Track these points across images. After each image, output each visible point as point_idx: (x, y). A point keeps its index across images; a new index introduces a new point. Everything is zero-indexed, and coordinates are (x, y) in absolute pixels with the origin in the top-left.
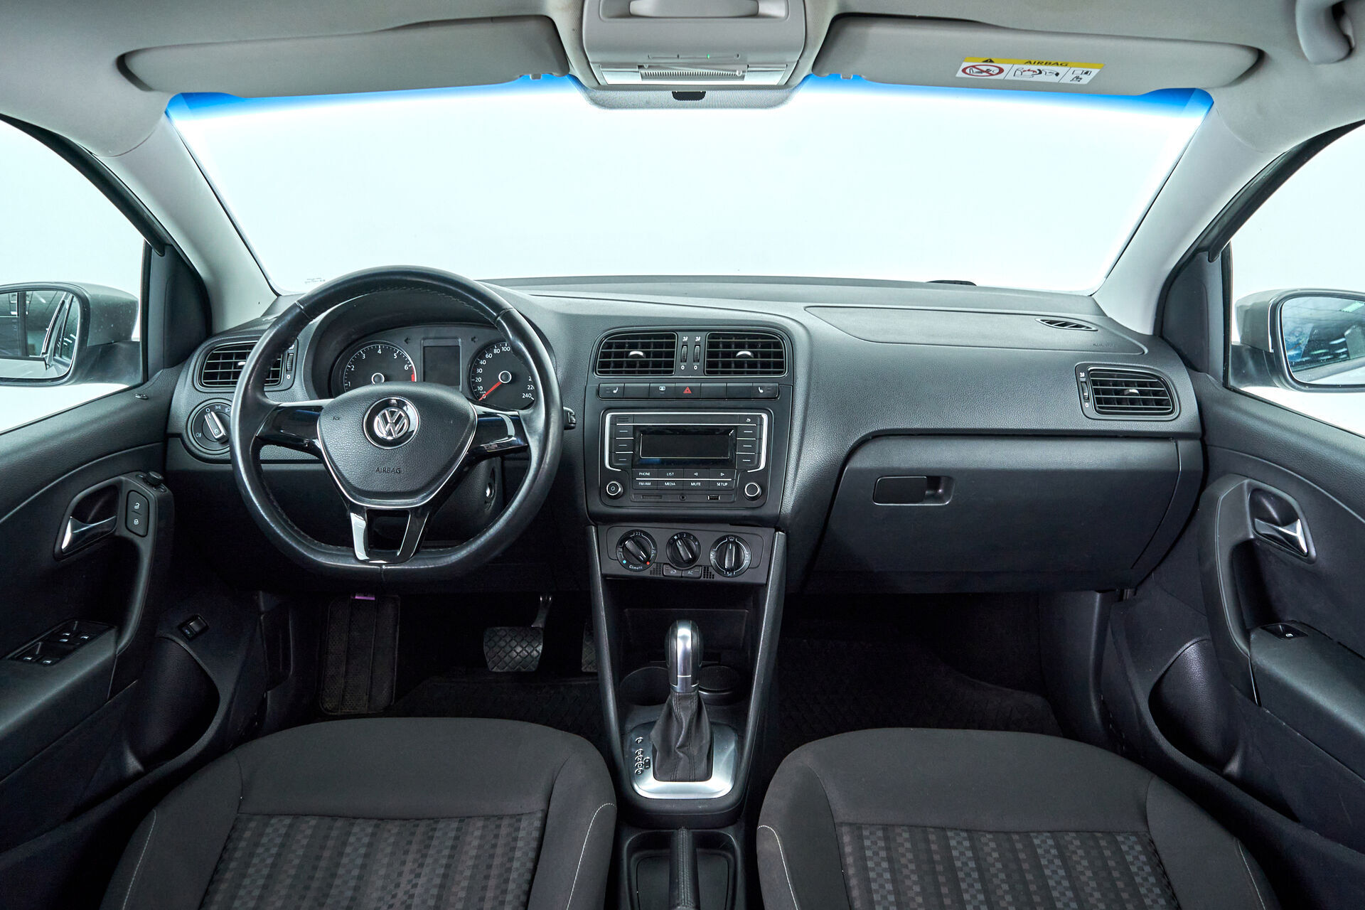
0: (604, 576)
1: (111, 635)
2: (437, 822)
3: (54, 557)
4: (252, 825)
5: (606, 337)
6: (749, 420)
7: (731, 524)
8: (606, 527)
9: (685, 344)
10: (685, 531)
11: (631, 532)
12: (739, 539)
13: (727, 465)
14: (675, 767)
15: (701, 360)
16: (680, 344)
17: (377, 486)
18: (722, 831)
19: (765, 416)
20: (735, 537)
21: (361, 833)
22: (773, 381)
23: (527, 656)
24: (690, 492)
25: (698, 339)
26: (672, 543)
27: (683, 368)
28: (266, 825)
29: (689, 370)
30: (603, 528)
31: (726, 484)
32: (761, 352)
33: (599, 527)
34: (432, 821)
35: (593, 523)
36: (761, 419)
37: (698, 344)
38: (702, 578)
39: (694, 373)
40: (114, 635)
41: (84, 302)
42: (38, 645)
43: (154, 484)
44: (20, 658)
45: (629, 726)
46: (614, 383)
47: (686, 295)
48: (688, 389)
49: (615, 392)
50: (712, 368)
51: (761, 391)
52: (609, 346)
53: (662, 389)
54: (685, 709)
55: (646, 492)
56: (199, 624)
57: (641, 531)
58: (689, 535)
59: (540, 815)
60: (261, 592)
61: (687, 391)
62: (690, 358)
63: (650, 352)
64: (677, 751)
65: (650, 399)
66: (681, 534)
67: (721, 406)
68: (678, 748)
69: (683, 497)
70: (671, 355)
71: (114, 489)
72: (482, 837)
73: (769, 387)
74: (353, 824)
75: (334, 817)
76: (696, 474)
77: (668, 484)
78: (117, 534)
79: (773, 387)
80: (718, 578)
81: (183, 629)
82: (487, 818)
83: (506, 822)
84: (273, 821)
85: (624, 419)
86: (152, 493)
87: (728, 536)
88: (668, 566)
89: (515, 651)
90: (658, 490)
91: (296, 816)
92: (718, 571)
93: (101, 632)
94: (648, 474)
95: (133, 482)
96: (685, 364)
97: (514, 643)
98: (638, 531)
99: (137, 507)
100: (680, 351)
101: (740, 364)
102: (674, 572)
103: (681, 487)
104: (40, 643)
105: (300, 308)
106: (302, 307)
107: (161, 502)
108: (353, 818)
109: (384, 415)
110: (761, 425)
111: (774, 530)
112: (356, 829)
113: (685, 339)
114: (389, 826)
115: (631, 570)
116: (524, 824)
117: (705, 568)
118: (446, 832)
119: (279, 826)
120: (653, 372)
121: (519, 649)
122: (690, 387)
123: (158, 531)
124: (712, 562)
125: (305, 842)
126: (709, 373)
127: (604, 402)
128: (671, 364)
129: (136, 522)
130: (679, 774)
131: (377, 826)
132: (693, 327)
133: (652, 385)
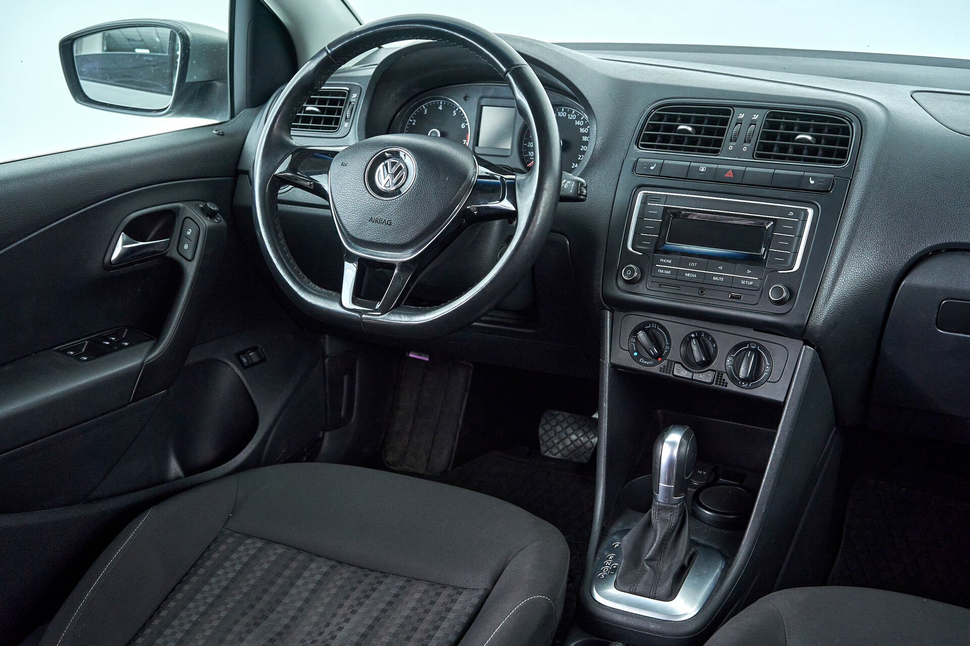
0: (614, 367)
2: (386, 577)
3: (103, 265)
4: (230, 540)
5: (655, 109)
6: (791, 214)
7: (755, 330)
8: (623, 314)
9: (739, 122)
10: (704, 330)
11: (648, 323)
12: (762, 347)
13: (755, 261)
14: (637, 580)
15: (753, 141)
16: (734, 121)
17: (368, 236)
19: (810, 211)
20: (758, 344)
21: (318, 568)
22: (828, 171)
23: (580, 447)
24: (710, 287)
25: (756, 117)
26: (687, 341)
27: (731, 148)
28: (241, 543)
29: (737, 152)
30: (619, 315)
31: (751, 283)
32: (826, 138)
33: (615, 312)
34: (383, 575)
35: (608, 308)
36: (806, 214)
37: (753, 123)
38: (714, 385)
39: (743, 155)
41: (185, 39)
42: (85, 343)
43: (211, 215)
44: (64, 352)
45: (614, 529)
46: (652, 158)
47: (785, 70)
48: (730, 172)
49: (652, 168)
50: (764, 150)
51: (812, 182)
52: (661, 118)
53: (702, 170)
54: (664, 520)
55: (663, 282)
56: (259, 355)
57: (658, 324)
58: (707, 335)
59: (481, 593)
60: (327, 336)
61: (729, 175)
62: (741, 138)
63: (700, 128)
64: (644, 563)
65: (688, 179)
66: (700, 333)
67: (762, 195)
68: (646, 560)
69: (702, 292)
70: (722, 132)
71: (171, 215)
72: (420, 600)
73: (821, 178)
74: (312, 561)
75: (300, 550)
76: (721, 268)
77: (688, 275)
78: (168, 255)
79: (827, 179)
80: (732, 387)
81: (241, 357)
82: (432, 584)
83: (446, 592)
84: (249, 541)
85: (657, 199)
86: (206, 222)
87: (749, 342)
88: (679, 365)
89: (570, 438)
90: (677, 282)
91: (269, 541)
92: (733, 380)
93: (140, 341)
94: (670, 262)
95: (190, 211)
96: (734, 144)
97: (570, 430)
98: (654, 323)
99: (189, 233)
100: (732, 129)
101: (798, 150)
102: (683, 373)
103: (701, 281)
104: (87, 342)
105: (327, 52)
106: (329, 52)
107: (211, 232)
108: (314, 554)
109: (386, 165)
110: (805, 221)
111: (802, 342)
112: (313, 566)
113: (742, 116)
114: (343, 571)
115: (641, 363)
116: (461, 598)
117: (719, 373)
118: (391, 586)
119: (252, 546)
120: (700, 151)
121: (574, 437)
122: (732, 170)
123: (204, 257)
124: (727, 369)
125: (266, 566)
126: (760, 156)
127: (639, 179)
128: (718, 143)
129: (186, 247)
130: (639, 589)
131: (333, 567)
132: (751, 102)
133: (692, 164)
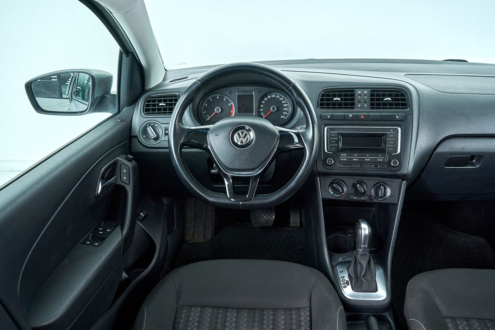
0: (323, 199)
1: (118, 229)
2: (263, 311)
3: (95, 198)
4: (185, 311)
5: (323, 91)
6: (392, 130)
7: (382, 177)
8: (324, 177)
9: (360, 95)
10: (360, 180)
11: (335, 180)
12: (385, 184)
13: (383, 151)
14: (361, 285)
15: (368, 102)
16: (357, 95)
17: (237, 167)
18: (383, 314)
19: (399, 129)
20: (383, 183)
21: (231, 315)
22: (403, 112)
24: (365, 163)
25: (366, 92)
26: (354, 186)
27: (359, 106)
28: (190, 311)
29: (362, 107)
30: (323, 178)
31: (382, 160)
32: (395, 99)
33: (320, 177)
34: (261, 310)
35: (319, 176)
36: (398, 130)
37: (366, 95)
38: (368, 201)
39: (364, 108)
40: (120, 228)
41: (93, 78)
42: (90, 235)
43: (130, 160)
44: (84, 243)
45: (334, 264)
46: (328, 113)
48: (363, 116)
49: (328, 117)
50: (372, 106)
51: (397, 117)
52: (323, 95)
53: (351, 116)
54: (364, 260)
55: (344, 163)
56: (144, 213)
57: (340, 180)
58: (362, 182)
59: (308, 309)
60: (164, 197)
61: (362, 117)
62: (363, 101)
63: (342, 98)
64: (362, 278)
65: (345, 120)
66: (359, 181)
67: (378, 124)
68: (362, 277)
69: (362, 166)
70: (353, 100)
71: (115, 164)
72: (285, 319)
73: (401, 115)
74: (227, 312)
75: (218, 307)
76: (368, 155)
77: (355, 159)
78: (117, 183)
79: (403, 115)
80: (375, 201)
81: (138, 216)
82: (285, 309)
83: (294, 312)
84: (193, 309)
85: (333, 129)
86: (129, 164)
87: (380, 182)
88: (353, 195)
89: (263, 218)
90: (350, 162)
91: (203, 307)
92: (375, 198)
93: (115, 228)
94: (345, 155)
95: (121, 159)
96: (360, 104)
97: (263, 215)
98: (339, 179)
99: (125, 171)
100: (358, 98)
101: (385, 104)
102: (355, 198)
103: (360, 161)
105: (198, 83)
106: (199, 83)
107: (134, 168)
108: (226, 308)
109: (239, 134)
110: (398, 133)
111: (401, 180)
112: (229, 314)
113: (360, 92)
114: (243, 313)
115: (335, 196)
116: (302, 314)
117: (369, 196)
118: (268, 316)
119: (195, 312)
120: (345, 108)
121: (265, 217)
122: (364, 115)
123: (134, 182)
124: (373, 194)
125: (208, 320)
126: (372, 108)
127: (324, 122)
128: (353, 104)
129: (125, 178)
130: (364, 289)
131: (237, 313)
132: (363, 86)
133: (345, 114)
